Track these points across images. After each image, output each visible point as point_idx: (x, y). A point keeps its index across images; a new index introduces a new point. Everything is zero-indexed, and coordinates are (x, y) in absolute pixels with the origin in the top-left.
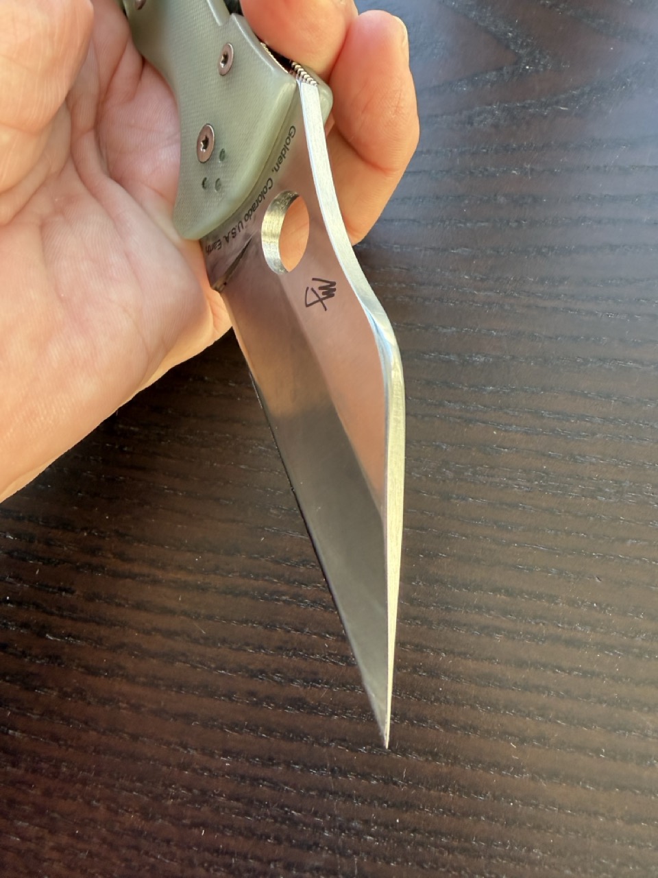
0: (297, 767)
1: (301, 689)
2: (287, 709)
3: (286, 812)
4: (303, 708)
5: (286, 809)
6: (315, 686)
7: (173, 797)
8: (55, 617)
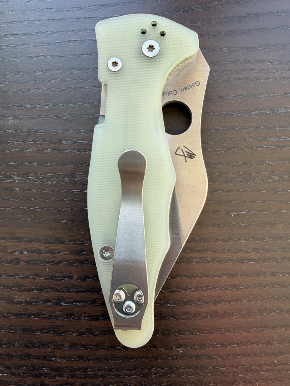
0: (219, 346)
1: (213, 306)
2: (208, 317)
3: (217, 369)
4: (216, 316)
5: (217, 368)
6: (220, 303)
7: (154, 374)
8: (64, 293)
